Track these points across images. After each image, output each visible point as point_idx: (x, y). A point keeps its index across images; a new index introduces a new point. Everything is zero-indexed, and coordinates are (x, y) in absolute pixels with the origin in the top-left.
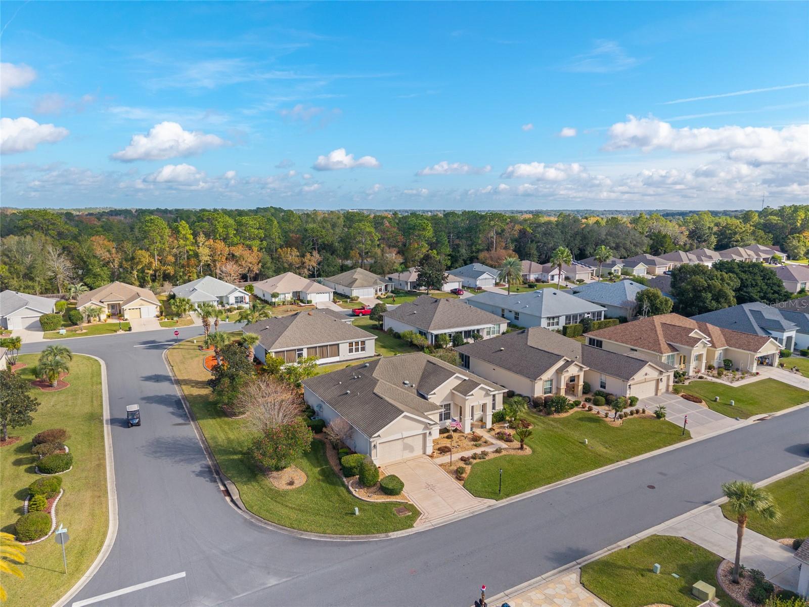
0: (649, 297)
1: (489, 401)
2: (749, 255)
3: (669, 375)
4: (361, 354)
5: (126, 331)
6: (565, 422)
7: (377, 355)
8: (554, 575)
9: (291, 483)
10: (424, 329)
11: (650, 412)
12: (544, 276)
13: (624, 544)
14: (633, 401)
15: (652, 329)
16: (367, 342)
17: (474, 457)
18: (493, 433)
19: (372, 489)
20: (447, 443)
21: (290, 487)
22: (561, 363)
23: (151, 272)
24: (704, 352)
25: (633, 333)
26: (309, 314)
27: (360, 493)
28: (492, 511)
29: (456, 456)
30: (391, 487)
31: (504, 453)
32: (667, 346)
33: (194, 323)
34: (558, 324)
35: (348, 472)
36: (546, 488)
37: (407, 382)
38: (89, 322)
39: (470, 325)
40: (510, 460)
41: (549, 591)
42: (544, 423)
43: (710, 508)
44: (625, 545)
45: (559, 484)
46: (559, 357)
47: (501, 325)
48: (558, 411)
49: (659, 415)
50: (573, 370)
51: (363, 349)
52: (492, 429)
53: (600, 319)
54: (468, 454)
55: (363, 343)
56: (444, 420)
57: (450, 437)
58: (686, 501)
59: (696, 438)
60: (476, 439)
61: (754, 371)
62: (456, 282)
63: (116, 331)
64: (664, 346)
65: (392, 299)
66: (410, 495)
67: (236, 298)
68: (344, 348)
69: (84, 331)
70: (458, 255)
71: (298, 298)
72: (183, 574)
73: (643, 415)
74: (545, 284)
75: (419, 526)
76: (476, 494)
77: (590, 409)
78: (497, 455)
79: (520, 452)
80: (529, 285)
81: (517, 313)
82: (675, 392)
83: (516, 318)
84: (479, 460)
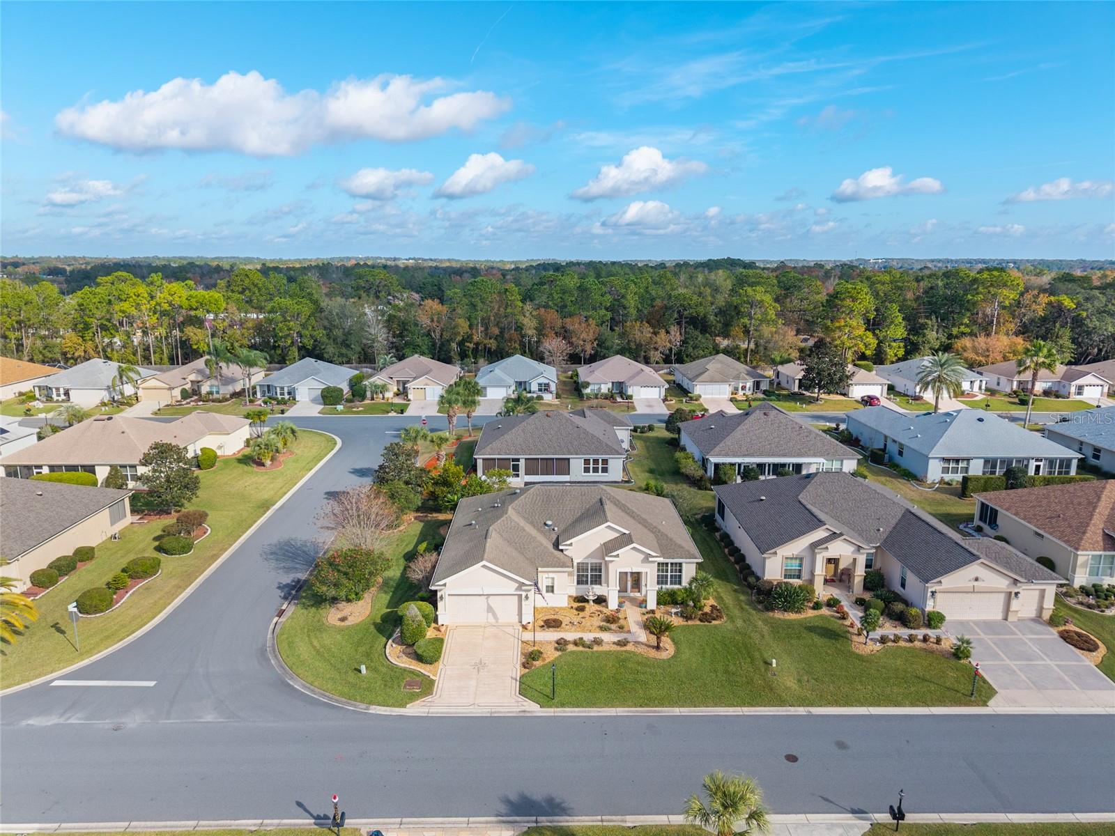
1: (650, 570)
3: (1045, 590)
4: (601, 476)
5: (398, 413)
7: (626, 482)
8: (487, 822)
9: (344, 619)
11: (950, 642)
12: (1064, 386)
14: (933, 620)
15: (1090, 503)
16: (610, 461)
17: (579, 642)
19: (410, 649)
20: (567, 616)
21: (339, 623)
22: (820, 533)
23: (471, 345)
25: (1054, 505)
26: (547, 416)
27: (393, 650)
29: (557, 636)
31: (629, 647)
32: (1100, 538)
34: (966, 470)
36: (628, 712)
37: (549, 523)
38: (372, 399)
39: (784, 455)
40: (624, 659)
43: (854, 822)
44: (632, 822)
45: (655, 712)
47: (845, 461)
49: (959, 653)
50: (840, 549)
51: (605, 470)
53: (1068, 473)
54: (575, 636)
55: (605, 462)
56: (591, 584)
58: (822, 797)
59: (996, 707)
60: (612, 619)
62: (877, 384)
63: (388, 412)
64: (1092, 537)
65: (747, 403)
66: (446, 668)
67: (540, 385)
68: (577, 465)
69: (360, 409)
70: (920, 340)
71: (620, 389)
72: (153, 683)
73: (935, 646)
74: (1060, 399)
75: (413, 708)
76: (526, 691)
77: (845, 617)
78: (614, 649)
80: (1020, 400)
81: (901, 446)
82: (1053, 622)
83: (901, 453)
84: (581, 648)
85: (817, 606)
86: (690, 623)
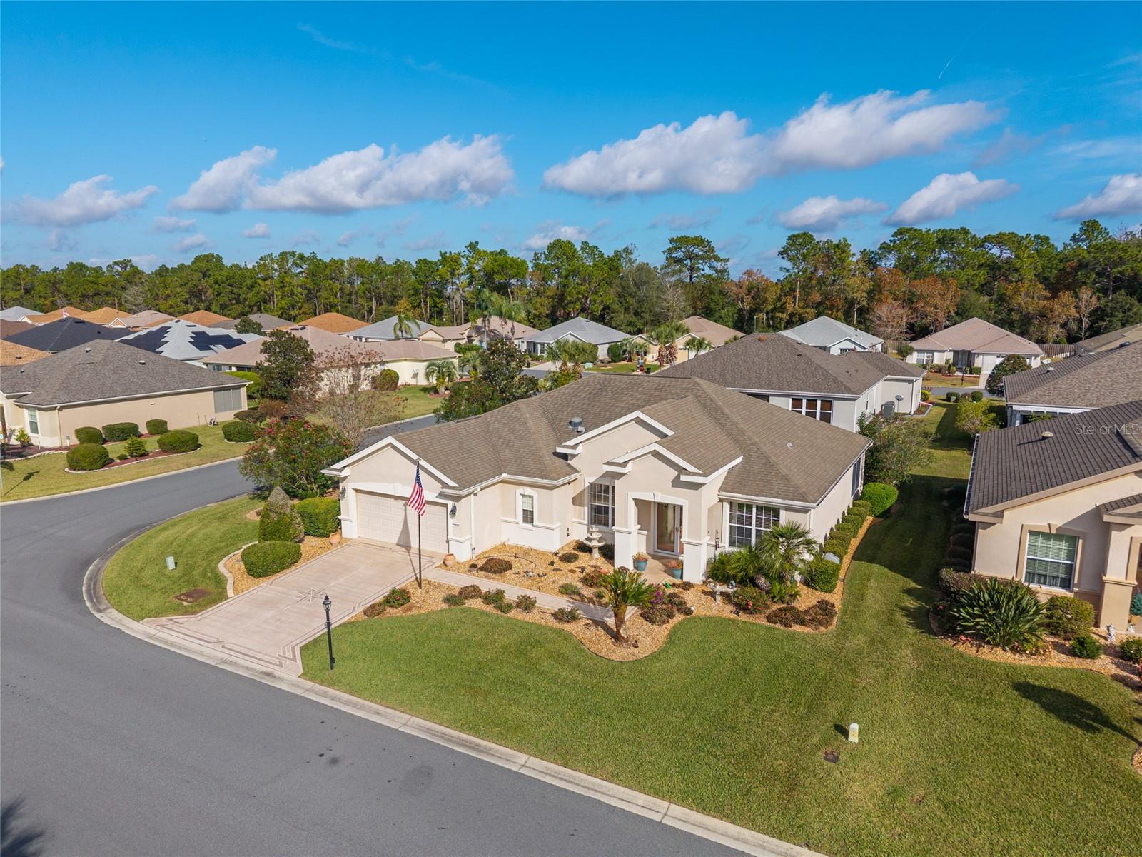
16: (835, 404)
26: (760, 339)
31: (574, 626)
37: (577, 420)
38: (629, 360)
51: (826, 418)
84: (489, 609)
85: (1088, 651)
86: (743, 617)
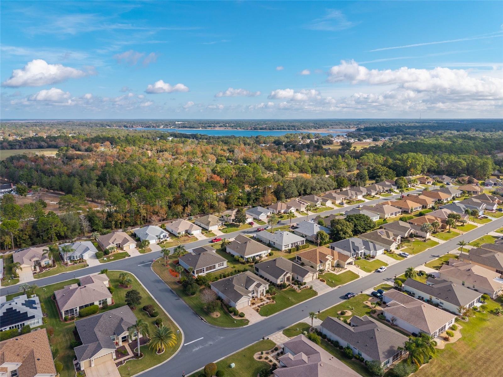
0: (320, 235)
1: (264, 288)
2: (379, 189)
4: (222, 267)
5: (128, 256)
6: (285, 292)
7: (227, 266)
8: (278, 332)
9: (217, 316)
10: (243, 256)
11: (309, 287)
12: (287, 211)
13: (293, 325)
14: (305, 283)
15: (316, 254)
17: (261, 305)
18: (266, 297)
19: (238, 316)
20: (254, 301)
22: (285, 273)
24: (330, 263)
25: (310, 256)
26: (204, 254)
27: (234, 317)
28: (266, 320)
29: (257, 305)
30: (242, 315)
31: (269, 303)
33: (151, 250)
34: (288, 247)
35: (231, 312)
36: (278, 313)
37: (242, 284)
39: (258, 252)
40: (270, 305)
41: (276, 335)
42: (280, 292)
46: (284, 271)
47: (269, 251)
48: (284, 288)
49: (311, 288)
50: (288, 275)
51: (223, 265)
52: (265, 296)
53: (304, 243)
54: (259, 304)
55: (223, 263)
56: (253, 294)
57: (254, 299)
59: (319, 295)
60: (261, 299)
61: (345, 268)
62: (251, 218)
63: (125, 257)
64: (318, 261)
65: (225, 230)
66: (247, 317)
67: (163, 235)
68: (217, 265)
69: (113, 258)
71: (188, 233)
72: (203, 338)
73: (307, 288)
75: (250, 324)
76: (262, 315)
77: (293, 287)
78: (267, 304)
79: (273, 303)
80: (280, 216)
81: (274, 242)
82: (318, 278)
83: (274, 244)
85: (288, 286)
